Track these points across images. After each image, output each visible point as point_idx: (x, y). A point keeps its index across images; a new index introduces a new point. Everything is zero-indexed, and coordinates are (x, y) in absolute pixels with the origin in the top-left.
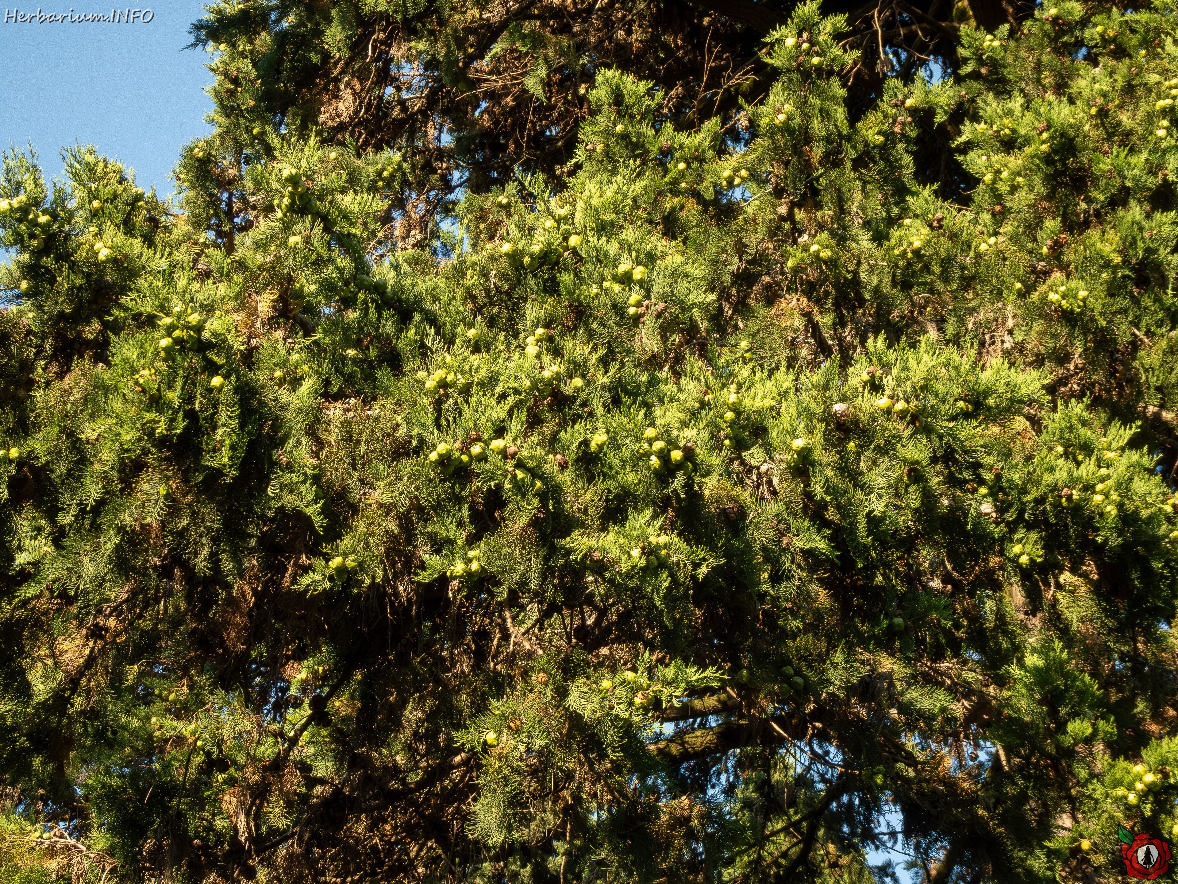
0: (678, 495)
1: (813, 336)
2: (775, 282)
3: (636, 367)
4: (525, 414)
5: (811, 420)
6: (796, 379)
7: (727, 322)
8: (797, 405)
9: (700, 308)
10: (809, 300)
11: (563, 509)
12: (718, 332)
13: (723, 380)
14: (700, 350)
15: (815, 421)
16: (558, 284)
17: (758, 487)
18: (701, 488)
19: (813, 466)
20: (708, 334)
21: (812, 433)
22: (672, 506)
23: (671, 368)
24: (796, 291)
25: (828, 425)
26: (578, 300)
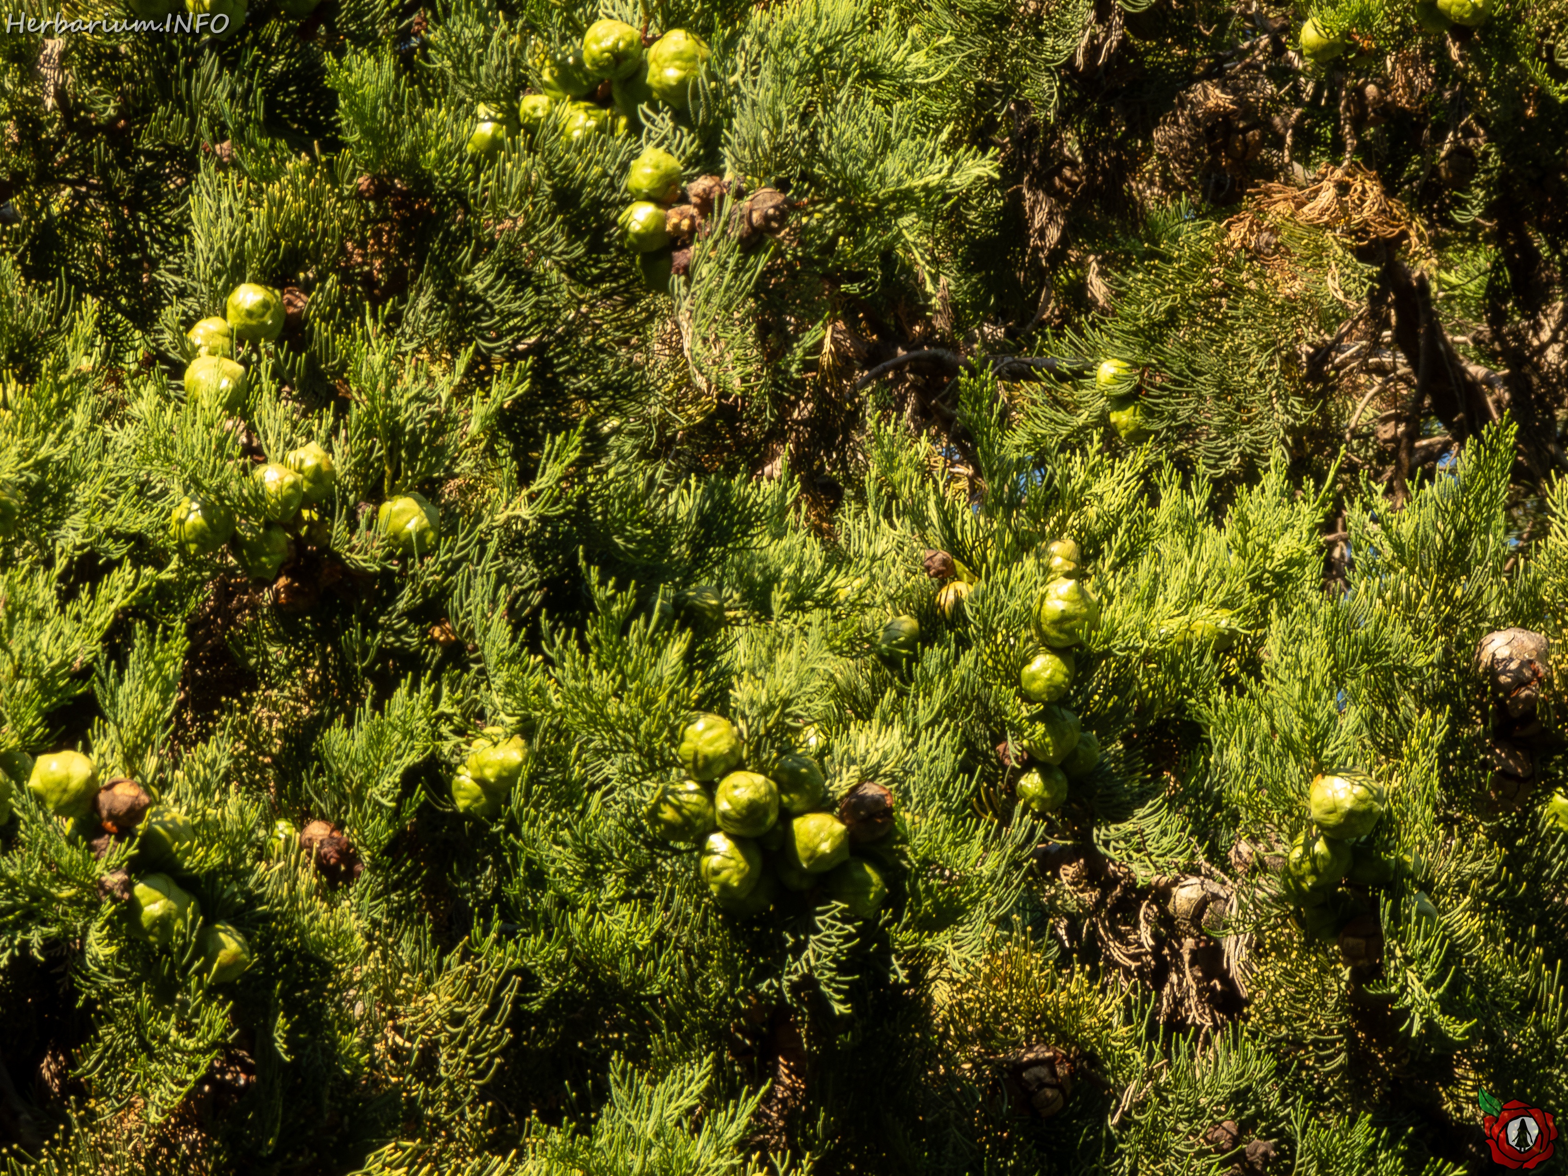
0: (820, 1004)
1: (1403, 341)
2: (1245, 109)
3: (648, 455)
4: (179, 645)
5: (1388, 698)
6: (1328, 525)
7: (1040, 276)
8: (1332, 635)
9: (928, 213)
10: (1390, 190)
11: (331, 1052)
12: (1000, 316)
13: (1021, 520)
14: (924, 392)
15: (1407, 704)
16: (328, 100)
17: (1159, 977)
18: (917, 975)
19: (1397, 892)
20: (959, 323)
21: (1391, 751)
22: (793, 1052)
23: (796, 464)
24: (1336, 149)
25: (1459, 718)
26: (411, 167)
